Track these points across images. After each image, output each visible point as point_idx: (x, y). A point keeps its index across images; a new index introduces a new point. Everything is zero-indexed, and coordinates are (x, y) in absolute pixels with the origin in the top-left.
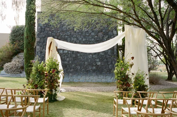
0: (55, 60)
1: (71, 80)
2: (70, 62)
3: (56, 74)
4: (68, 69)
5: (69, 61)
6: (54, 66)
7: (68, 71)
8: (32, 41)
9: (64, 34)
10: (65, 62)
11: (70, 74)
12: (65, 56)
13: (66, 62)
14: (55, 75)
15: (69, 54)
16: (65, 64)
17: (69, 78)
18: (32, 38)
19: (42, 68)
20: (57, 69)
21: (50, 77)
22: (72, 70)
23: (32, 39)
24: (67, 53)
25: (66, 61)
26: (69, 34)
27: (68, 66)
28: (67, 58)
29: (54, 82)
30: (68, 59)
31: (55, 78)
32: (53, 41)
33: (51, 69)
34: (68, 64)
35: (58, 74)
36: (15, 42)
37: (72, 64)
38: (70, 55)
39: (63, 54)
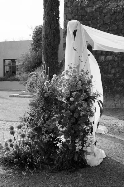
0: (82, 71)
1: (118, 105)
2: (118, 76)
3: (85, 105)
4: (113, 87)
5: (115, 74)
6: (80, 86)
7: (114, 90)
8: (54, 41)
9: (107, 28)
10: (108, 75)
11: (118, 96)
12: (108, 65)
13: (111, 76)
14: (81, 105)
15: (115, 61)
16: (108, 79)
17: (116, 103)
18: (54, 36)
19: (55, 90)
20: (86, 92)
21: (69, 110)
22: (120, 89)
23: (53, 38)
24: (111, 60)
25: (110, 73)
26: (116, 28)
27: (113, 82)
28: (112, 68)
29: (79, 122)
30: (113, 71)
31: (82, 114)
32: (78, 28)
33: (73, 92)
34: (114, 79)
35: (89, 105)
36: (37, 49)
37: (120, 79)
38: (117, 63)
39: (106, 61)
